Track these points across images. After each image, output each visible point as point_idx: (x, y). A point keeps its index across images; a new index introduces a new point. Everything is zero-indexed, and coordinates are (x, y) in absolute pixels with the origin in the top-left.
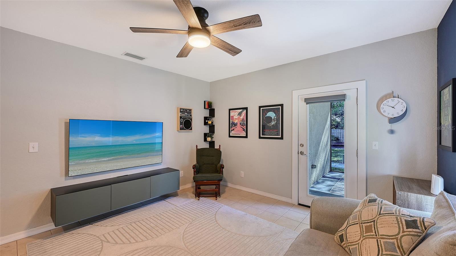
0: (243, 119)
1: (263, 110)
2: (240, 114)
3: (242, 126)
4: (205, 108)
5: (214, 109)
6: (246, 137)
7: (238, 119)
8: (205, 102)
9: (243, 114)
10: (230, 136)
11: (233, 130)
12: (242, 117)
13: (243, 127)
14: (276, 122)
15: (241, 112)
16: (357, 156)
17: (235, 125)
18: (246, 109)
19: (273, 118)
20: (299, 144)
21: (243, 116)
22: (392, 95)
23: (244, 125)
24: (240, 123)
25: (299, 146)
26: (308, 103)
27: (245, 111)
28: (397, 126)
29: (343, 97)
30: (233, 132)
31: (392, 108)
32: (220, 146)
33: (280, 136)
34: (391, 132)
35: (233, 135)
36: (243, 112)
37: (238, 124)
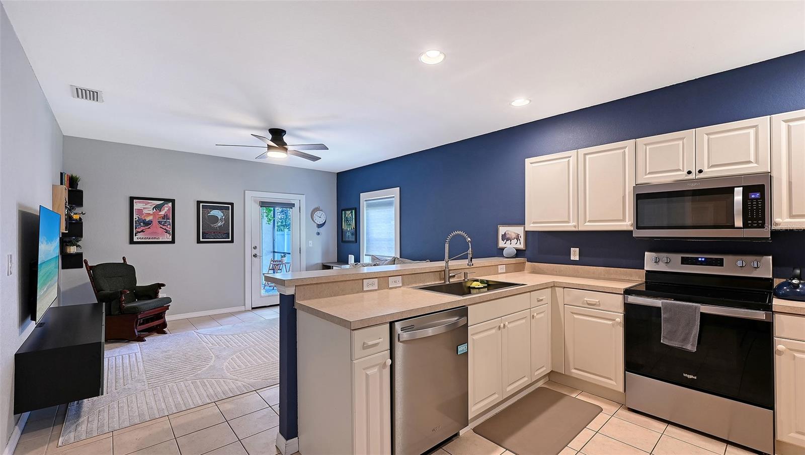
0: (165, 217)
1: (203, 207)
2: (158, 208)
3: (164, 225)
5: (81, 192)
6: (173, 242)
7: (154, 214)
8: (61, 174)
9: (167, 209)
10: (132, 242)
11: (142, 231)
12: (163, 213)
13: (164, 227)
14: (223, 223)
15: (162, 205)
16: (300, 253)
17: (148, 224)
18: (173, 201)
19: (219, 218)
20: (253, 247)
21: (166, 210)
22: (317, 209)
23: (168, 225)
24: (159, 222)
25: (253, 249)
26: (261, 207)
27: (170, 204)
28: (321, 230)
29: (292, 205)
30: (139, 235)
31: (320, 218)
32: (124, 259)
33: (230, 240)
34: (318, 234)
35: (140, 240)
36: (166, 206)
37: (155, 223)
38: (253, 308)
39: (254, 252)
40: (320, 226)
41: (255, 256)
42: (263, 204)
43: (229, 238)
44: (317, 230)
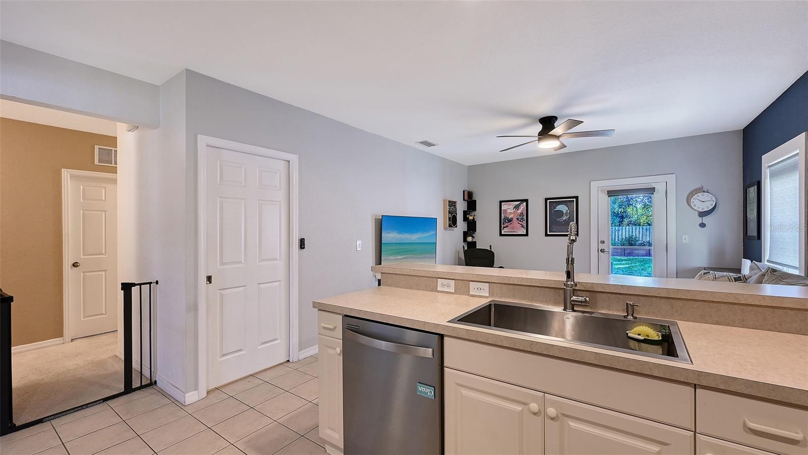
0: (522, 214)
1: (551, 203)
2: (517, 207)
3: (520, 221)
4: (464, 200)
5: (475, 201)
6: (527, 235)
7: (514, 213)
8: (464, 191)
9: (522, 207)
10: (501, 235)
11: (507, 226)
12: (520, 211)
13: (521, 223)
14: (568, 216)
15: (520, 204)
16: (667, 250)
17: (510, 221)
18: (527, 201)
19: (564, 212)
20: (599, 241)
21: (521, 209)
23: (523, 221)
24: (517, 218)
25: (600, 243)
26: (609, 196)
27: (525, 204)
29: (652, 190)
30: (506, 229)
31: (703, 202)
32: (490, 246)
34: (703, 225)
35: (505, 233)
36: (522, 205)
37: (515, 220)
39: (601, 246)
40: (702, 214)
41: (602, 251)
42: (611, 193)
44: (700, 220)
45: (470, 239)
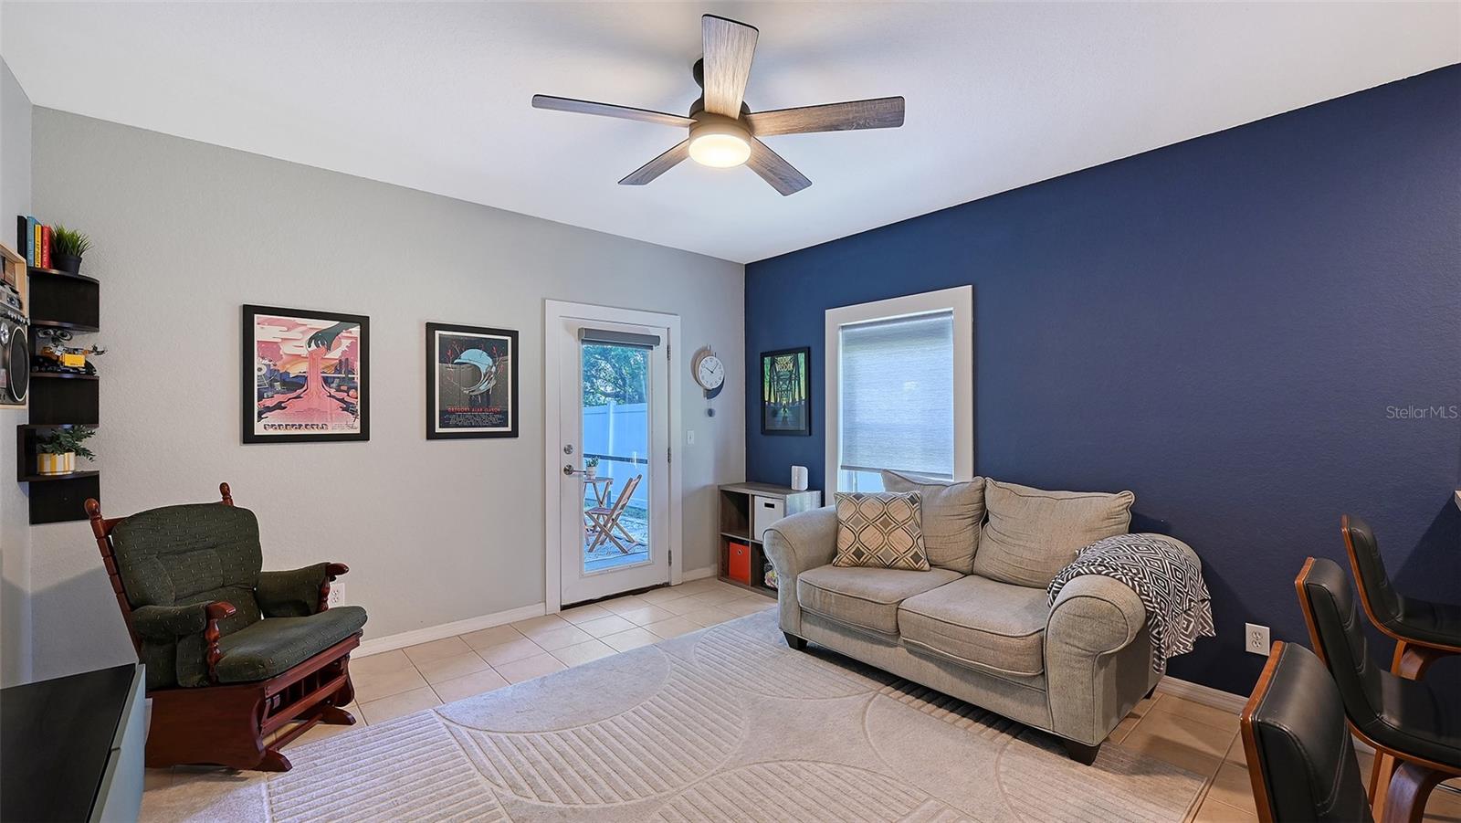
0: (343, 365)
1: (447, 340)
2: (323, 339)
3: (338, 390)
5: (93, 285)
6: (364, 435)
7: (311, 358)
9: (346, 343)
10: (249, 437)
11: (279, 406)
12: (335, 354)
13: (340, 395)
14: (493, 383)
15: (334, 332)
16: (669, 460)
17: (295, 385)
18: (363, 322)
19: (483, 371)
21: (343, 347)
23: (349, 389)
24: (325, 379)
25: (563, 452)
26: (583, 341)
27: (356, 330)
28: (715, 403)
29: (649, 342)
30: (271, 418)
31: (712, 373)
32: (224, 489)
33: (509, 429)
34: (709, 413)
35: (271, 432)
36: (344, 334)
37: (315, 384)
38: (564, 608)
39: (567, 460)
40: (711, 394)
41: (568, 470)
42: (589, 336)
43: (507, 426)
44: (705, 404)
45: (62, 464)
